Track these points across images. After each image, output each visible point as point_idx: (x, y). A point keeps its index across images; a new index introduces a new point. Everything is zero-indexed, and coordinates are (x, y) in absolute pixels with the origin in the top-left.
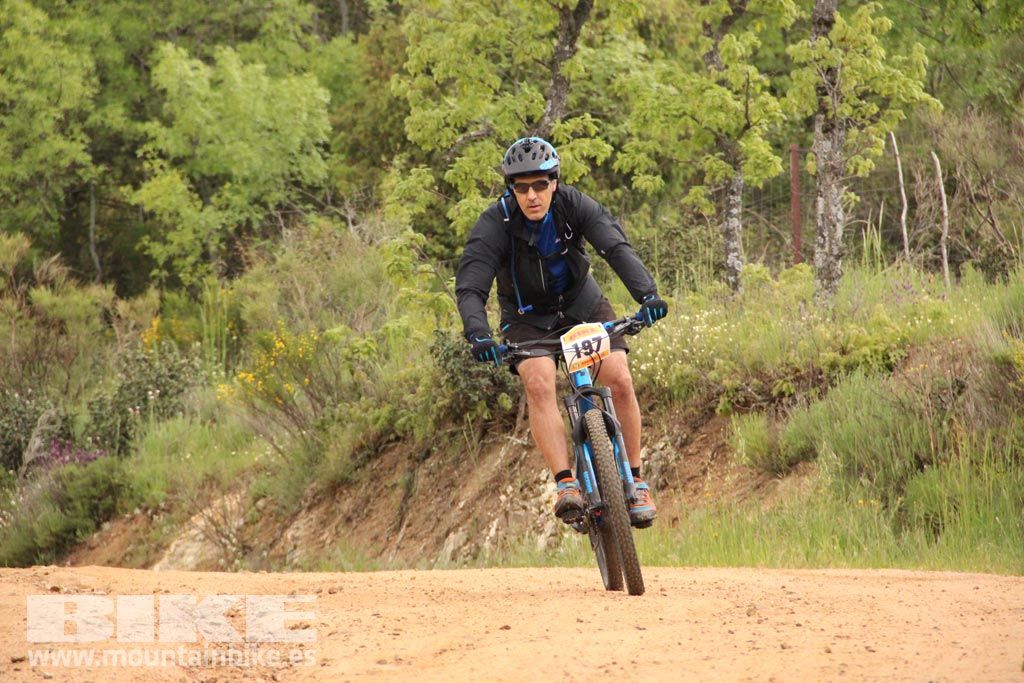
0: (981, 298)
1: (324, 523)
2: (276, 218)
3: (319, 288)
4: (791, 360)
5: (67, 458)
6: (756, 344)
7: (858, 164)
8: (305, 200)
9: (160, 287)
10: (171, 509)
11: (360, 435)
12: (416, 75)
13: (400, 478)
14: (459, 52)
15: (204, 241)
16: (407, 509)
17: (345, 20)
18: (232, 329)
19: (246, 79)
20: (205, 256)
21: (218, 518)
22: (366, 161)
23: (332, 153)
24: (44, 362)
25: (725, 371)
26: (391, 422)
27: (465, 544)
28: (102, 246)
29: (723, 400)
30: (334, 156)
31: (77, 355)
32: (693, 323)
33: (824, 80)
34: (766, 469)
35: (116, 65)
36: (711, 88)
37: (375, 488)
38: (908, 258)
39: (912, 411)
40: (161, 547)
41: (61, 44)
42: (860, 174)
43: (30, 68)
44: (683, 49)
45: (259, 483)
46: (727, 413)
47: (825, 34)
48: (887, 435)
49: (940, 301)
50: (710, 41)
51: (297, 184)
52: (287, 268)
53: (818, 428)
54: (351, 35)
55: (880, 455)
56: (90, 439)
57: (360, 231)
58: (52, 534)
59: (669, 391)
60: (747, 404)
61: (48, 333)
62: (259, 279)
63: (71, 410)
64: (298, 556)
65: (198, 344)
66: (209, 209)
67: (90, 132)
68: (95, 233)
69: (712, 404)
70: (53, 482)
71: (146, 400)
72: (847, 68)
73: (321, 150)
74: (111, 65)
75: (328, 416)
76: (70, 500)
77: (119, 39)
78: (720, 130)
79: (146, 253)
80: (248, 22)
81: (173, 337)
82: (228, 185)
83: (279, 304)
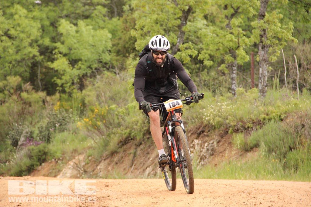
0: (309, 99)
1: (109, 164)
2: (95, 72)
3: (108, 94)
4: (251, 117)
5: (32, 144)
6: (241, 112)
7: (272, 58)
8: (104, 67)
9: (60, 92)
10: (63, 159)
11: (121, 138)
12: (139, 30)
13: (132, 151)
14: (152, 23)
15: (73, 79)
16: (134, 160)
17: (116, 13)
18: (81, 105)
19: (86, 31)
20: (73, 84)
21: (77, 162)
22: (122, 55)
23: (112, 53)
24: (25, 115)
25: (231, 120)
26: (130, 134)
27: (152, 171)
28: (42, 80)
29: (231, 129)
30: (112, 54)
31: (34, 113)
32: (222, 105)
33: (262, 33)
34: (244, 150)
35: (47, 26)
36: (227, 35)
37: (125, 154)
38: (286, 87)
39: (288, 133)
40: (59, 171)
41: (31, 19)
42: (272, 61)
43: (21, 27)
44: (218, 23)
45: (89, 152)
46: (232, 133)
47: (262, 19)
48: (281, 140)
49: (297, 100)
50: (227, 21)
51: (101, 62)
52: (99, 87)
53: (260, 138)
54: (118, 18)
55: (278, 146)
56: (38, 138)
57: (120, 76)
58: (27, 166)
59: (214, 126)
60: (238, 130)
61: (26, 106)
62: (90, 91)
63: (33, 129)
64: (101, 174)
65: (71, 110)
66: (74, 69)
67: (39, 46)
68: (40, 76)
69: (227, 130)
70: (27, 151)
71: (55, 127)
72: (269, 30)
73: (109, 52)
74: (45, 26)
75: (111, 132)
76: (32, 156)
77: (48, 18)
78: (230, 47)
79: (55, 82)
80: (87, 13)
81: (63, 107)
82: (80, 62)
83: (96, 98)
